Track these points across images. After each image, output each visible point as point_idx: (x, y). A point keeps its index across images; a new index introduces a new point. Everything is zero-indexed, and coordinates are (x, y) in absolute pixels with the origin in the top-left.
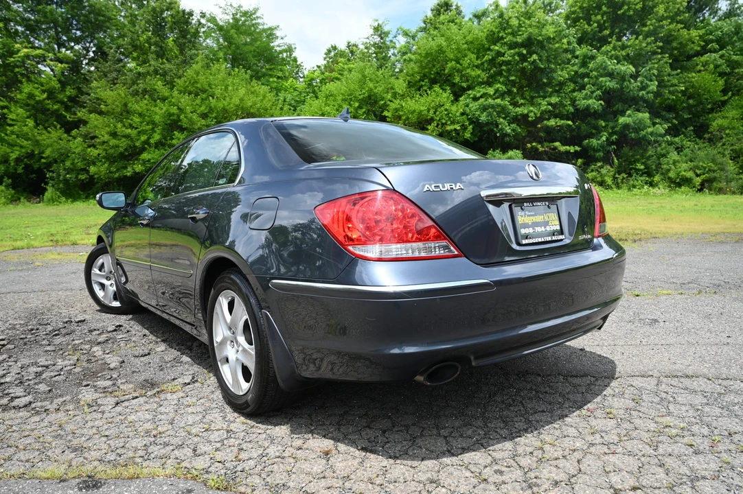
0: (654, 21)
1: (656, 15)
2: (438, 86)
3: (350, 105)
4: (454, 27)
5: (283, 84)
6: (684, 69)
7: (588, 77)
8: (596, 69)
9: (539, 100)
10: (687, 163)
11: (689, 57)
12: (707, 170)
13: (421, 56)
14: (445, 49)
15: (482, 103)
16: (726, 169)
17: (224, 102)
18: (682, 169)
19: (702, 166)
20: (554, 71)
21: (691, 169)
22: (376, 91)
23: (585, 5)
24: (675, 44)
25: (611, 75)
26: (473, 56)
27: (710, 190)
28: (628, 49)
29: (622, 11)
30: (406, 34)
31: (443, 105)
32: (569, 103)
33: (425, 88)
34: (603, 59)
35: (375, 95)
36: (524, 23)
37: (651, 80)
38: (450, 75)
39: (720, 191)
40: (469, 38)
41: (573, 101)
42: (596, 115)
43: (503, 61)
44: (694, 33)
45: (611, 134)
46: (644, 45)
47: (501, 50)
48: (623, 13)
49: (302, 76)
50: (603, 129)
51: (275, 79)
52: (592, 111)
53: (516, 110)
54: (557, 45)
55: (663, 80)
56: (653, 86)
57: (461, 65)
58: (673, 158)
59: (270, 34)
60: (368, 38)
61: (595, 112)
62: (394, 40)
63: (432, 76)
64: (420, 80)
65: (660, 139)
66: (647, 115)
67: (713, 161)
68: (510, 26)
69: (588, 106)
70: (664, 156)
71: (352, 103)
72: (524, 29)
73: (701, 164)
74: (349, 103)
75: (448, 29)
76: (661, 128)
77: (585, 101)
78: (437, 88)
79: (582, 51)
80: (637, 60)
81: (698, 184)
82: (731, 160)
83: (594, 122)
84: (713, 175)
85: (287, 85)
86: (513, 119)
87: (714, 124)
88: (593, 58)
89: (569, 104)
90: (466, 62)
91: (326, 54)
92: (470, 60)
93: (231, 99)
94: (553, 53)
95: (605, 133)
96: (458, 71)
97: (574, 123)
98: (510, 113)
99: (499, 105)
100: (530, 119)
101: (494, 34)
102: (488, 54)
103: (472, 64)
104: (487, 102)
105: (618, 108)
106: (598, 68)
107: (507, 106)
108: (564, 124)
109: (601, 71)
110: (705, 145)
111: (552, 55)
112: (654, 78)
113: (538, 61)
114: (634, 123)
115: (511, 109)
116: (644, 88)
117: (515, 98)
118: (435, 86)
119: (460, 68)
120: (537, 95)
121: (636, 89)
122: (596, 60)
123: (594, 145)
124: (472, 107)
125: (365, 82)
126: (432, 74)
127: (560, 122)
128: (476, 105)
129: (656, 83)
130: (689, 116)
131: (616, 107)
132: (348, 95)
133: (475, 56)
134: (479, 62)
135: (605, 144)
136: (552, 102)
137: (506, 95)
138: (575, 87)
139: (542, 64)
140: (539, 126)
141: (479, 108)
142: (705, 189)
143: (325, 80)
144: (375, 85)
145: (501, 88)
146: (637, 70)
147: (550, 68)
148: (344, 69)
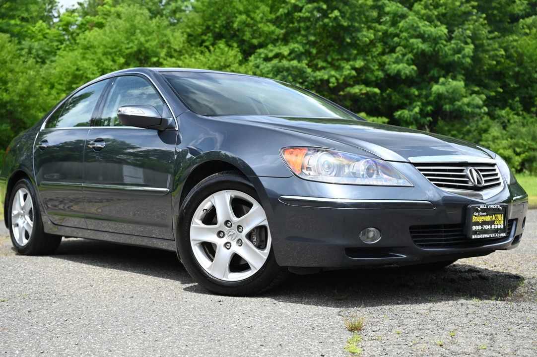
2: (222, 42)
3: (114, 61)
5: (28, 29)
6: (505, 32)
7: (399, 38)
8: (406, 30)
9: (343, 64)
10: (507, 140)
11: (515, 19)
12: (527, 147)
13: (204, 6)
15: (275, 64)
18: (501, 146)
19: (522, 144)
20: (359, 30)
21: (511, 146)
22: (147, 45)
24: (494, 4)
25: (421, 36)
26: (267, 9)
27: (531, 171)
28: (440, 8)
31: (230, 65)
32: (377, 67)
33: (207, 44)
34: (414, 19)
35: (146, 50)
37: (466, 43)
38: (238, 30)
41: (382, 65)
42: (410, 81)
43: (301, 18)
45: (424, 105)
46: (457, 4)
49: (56, 15)
50: (416, 99)
51: (18, 22)
52: (403, 77)
53: (315, 75)
55: (482, 45)
56: (469, 49)
57: (252, 19)
58: (492, 134)
61: (407, 77)
63: (217, 30)
64: (202, 34)
65: (477, 110)
66: (462, 84)
67: (534, 139)
69: (399, 71)
70: (486, 131)
71: (116, 58)
73: (521, 141)
74: (113, 58)
76: (478, 100)
77: (395, 65)
78: (222, 44)
79: (392, 7)
80: (452, 20)
81: (517, 163)
83: (406, 89)
84: (532, 153)
85: (34, 29)
86: (312, 83)
88: (404, 16)
89: (377, 69)
90: (258, 16)
92: (263, 13)
94: (358, 10)
95: (419, 103)
96: (248, 25)
97: (382, 90)
98: (307, 77)
99: (295, 68)
100: (331, 85)
102: (283, 7)
103: (265, 18)
104: (280, 64)
105: (434, 74)
106: (408, 29)
107: (305, 70)
108: (370, 91)
109: (412, 32)
110: (532, 120)
111: (357, 12)
112: (469, 40)
113: (340, 18)
114: (447, 92)
115: (309, 73)
116: (459, 51)
117: (314, 60)
118: (220, 41)
119: (252, 22)
120: (339, 57)
121: (450, 52)
122: (407, 20)
123: (406, 116)
124: (264, 68)
125: (134, 34)
126: (216, 27)
127: (365, 89)
128: (268, 67)
129: (472, 46)
130: (516, 86)
131: (432, 72)
132: (112, 48)
133: (269, 9)
134: (273, 16)
135: (419, 116)
136: (357, 66)
137: (303, 57)
138: (384, 49)
139: (345, 22)
140: (342, 93)
141: (272, 70)
142: (524, 170)
143: (85, 25)
144: (147, 38)
145: (298, 48)
146: (451, 31)
147: (354, 27)
148: (110, 12)
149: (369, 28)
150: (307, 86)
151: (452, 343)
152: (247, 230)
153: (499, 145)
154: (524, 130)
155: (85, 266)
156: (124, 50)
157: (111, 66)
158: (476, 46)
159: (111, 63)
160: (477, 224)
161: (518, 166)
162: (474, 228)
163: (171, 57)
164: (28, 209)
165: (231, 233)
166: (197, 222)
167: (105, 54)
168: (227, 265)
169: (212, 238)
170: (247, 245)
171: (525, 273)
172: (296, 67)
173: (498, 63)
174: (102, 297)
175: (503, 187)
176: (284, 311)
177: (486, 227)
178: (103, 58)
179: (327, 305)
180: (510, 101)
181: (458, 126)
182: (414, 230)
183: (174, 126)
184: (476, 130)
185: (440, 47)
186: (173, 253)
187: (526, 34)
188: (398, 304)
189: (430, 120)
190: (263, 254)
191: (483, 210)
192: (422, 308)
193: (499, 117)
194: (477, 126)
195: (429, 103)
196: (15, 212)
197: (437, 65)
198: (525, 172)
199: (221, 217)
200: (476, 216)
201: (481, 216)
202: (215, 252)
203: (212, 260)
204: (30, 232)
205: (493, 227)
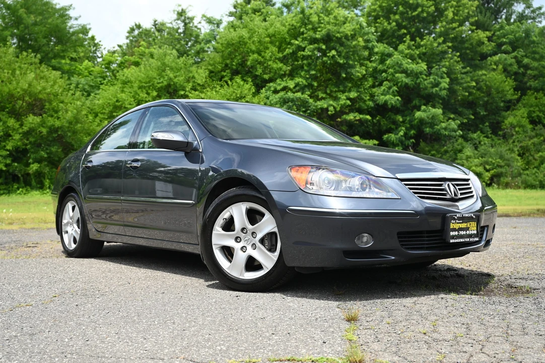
0: (444, 23)
1: (447, 18)
2: (239, 78)
3: (148, 94)
4: (257, 19)
5: (76, 67)
6: (476, 67)
7: (386, 73)
8: (392, 67)
9: (340, 95)
10: (478, 159)
11: (484, 57)
12: (495, 165)
13: (223, 47)
14: (246, 40)
15: (282, 96)
16: (512, 164)
17: (10, 86)
18: (473, 164)
19: (491, 162)
20: (353, 67)
21: (481, 164)
22: (176, 80)
23: (384, 4)
24: (466, 45)
25: (404, 72)
26: (275, 49)
27: (498, 185)
28: (421, 48)
29: (416, 13)
30: (210, 21)
31: (245, 97)
32: (368, 98)
33: (226, 79)
34: (399, 58)
35: (175, 84)
36: (324, 19)
37: (442, 78)
38: (252, 67)
39: (507, 186)
40: (271, 31)
41: (372, 96)
42: (395, 110)
43: (304, 56)
44: (482, 35)
45: (408, 129)
46: (435, 45)
47: (301, 44)
48: (418, 15)
49: (100, 55)
50: (401, 124)
51: (68, 62)
52: (390, 106)
53: (316, 104)
54: (354, 43)
55: (457, 79)
56: (445, 83)
57: (263, 57)
58: (466, 154)
59: (63, 14)
60: (171, 23)
61: (393, 107)
62: (199, 26)
63: (234, 67)
64: (222, 71)
65: (453, 134)
66: (440, 111)
67: (501, 157)
68: (311, 22)
69: (386, 102)
70: (460, 151)
71: (150, 91)
72: (322, 25)
73: (490, 160)
74: (147, 91)
75: (251, 21)
76: (453, 125)
77: (383, 97)
78: (238, 79)
79: (380, 48)
80: (431, 58)
81: (487, 178)
82: (519, 155)
83: (393, 116)
84: (500, 170)
85: (81, 67)
86: (313, 111)
87: (506, 122)
88: (390, 55)
89: (369, 100)
90: (268, 54)
91: (128, 32)
92: (272, 52)
93: (18, 83)
94: (352, 50)
95: (404, 128)
96: (260, 63)
97: (373, 117)
98: (310, 107)
100: (330, 113)
101: (295, 28)
102: (289, 48)
103: (273, 57)
104: (286, 95)
105: (415, 103)
106: (394, 66)
107: (307, 100)
108: (363, 118)
109: (397, 68)
110: (500, 141)
111: (351, 51)
112: (445, 76)
113: (337, 57)
114: (428, 118)
115: (311, 103)
116: (437, 85)
117: (316, 92)
118: (237, 77)
119: (262, 60)
120: (337, 89)
121: (430, 86)
122: (392, 58)
123: (392, 139)
124: (273, 100)
125: (164, 71)
126: (234, 65)
127: (358, 116)
128: (276, 98)
129: (448, 80)
130: (485, 113)
131: (414, 102)
132: (146, 83)
133: (277, 49)
134: (281, 55)
135: (404, 138)
136: (351, 97)
137: (306, 89)
138: (374, 83)
139: (341, 60)
140: (339, 120)
141: (279, 101)
142: (493, 184)
143: (124, 63)
144: (175, 75)
145: (302, 82)
146: (430, 67)
147: (349, 64)
148: (145, 53)
149: (362, 65)
150: (309, 113)
151: (434, 331)
152: (260, 236)
153: (471, 163)
154: (492, 150)
155: (123, 266)
156: (156, 84)
157: (146, 97)
158: (451, 79)
159: (146, 95)
160: (454, 230)
161: (488, 180)
162: (452, 233)
163: (195, 90)
164: (76, 219)
165: (246, 239)
166: (217, 229)
167: (140, 88)
168: (244, 265)
169: (231, 243)
170: (260, 249)
171: (495, 271)
172: (300, 98)
173: (470, 94)
174: (138, 293)
175: (476, 199)
176: (291, 304)
177: (462, 233)
178: (139, 91)
179: (328, 299)
180: (481, 126)
181: (437, 147)
182: (401, 235)
183: (199, 148)
184: (452, 150)
185: (421, 81)
186: (198, 256)
187: (494, 70)
188: (388, 298)
189: (413, 142)
190: (274, 256)
191: (459, 219)
192: (408, 301)
193: (472, 139)
194: (453, 147)
195: (412, 127)
196: (65, 221)
197: (420, 96)
198: (494, 186)
199: (238, 225)
200: (453, 223)
201: (458, 223)
202: (233, 255)
203: (231, 262)
204: (78, 238)
205: (468, 232)
